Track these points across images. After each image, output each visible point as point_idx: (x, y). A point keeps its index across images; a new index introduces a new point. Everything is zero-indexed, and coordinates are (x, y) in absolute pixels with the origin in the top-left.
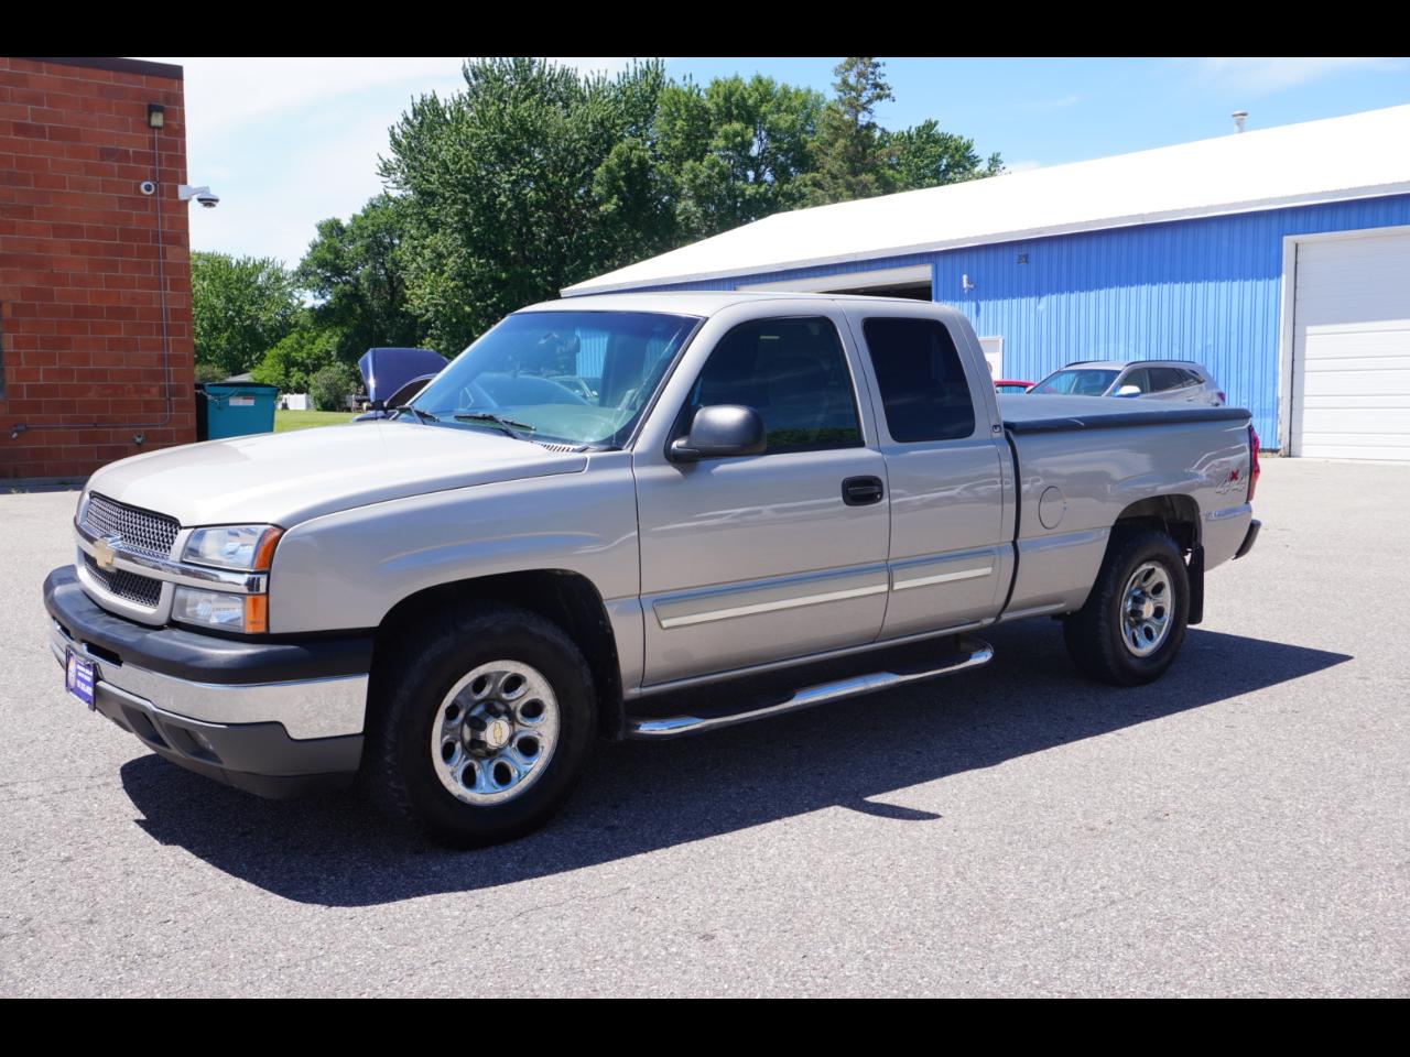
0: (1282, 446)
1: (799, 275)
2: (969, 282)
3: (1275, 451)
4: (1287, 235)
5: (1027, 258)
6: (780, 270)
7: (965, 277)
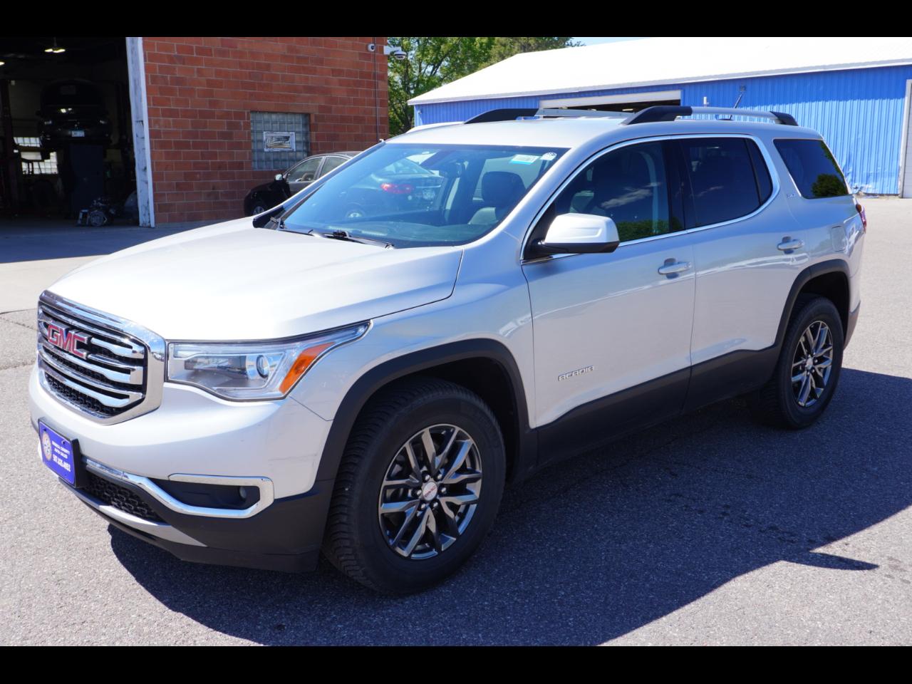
0: (899, 192)
1: (591, 94)
2: (707, 101)
3: (896, 195)
4: (910, 78)
5: (745, 88)
6: (577, 91)
7: (705, 98)
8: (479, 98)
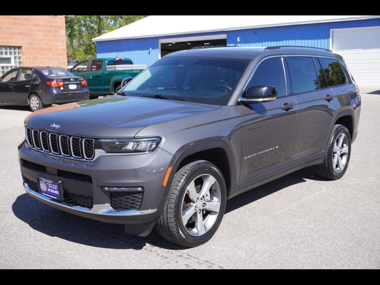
4: (331, 28)
5: (256, 33)
6: (176, 35)
7: (238, 38)
8: (128, 38)
